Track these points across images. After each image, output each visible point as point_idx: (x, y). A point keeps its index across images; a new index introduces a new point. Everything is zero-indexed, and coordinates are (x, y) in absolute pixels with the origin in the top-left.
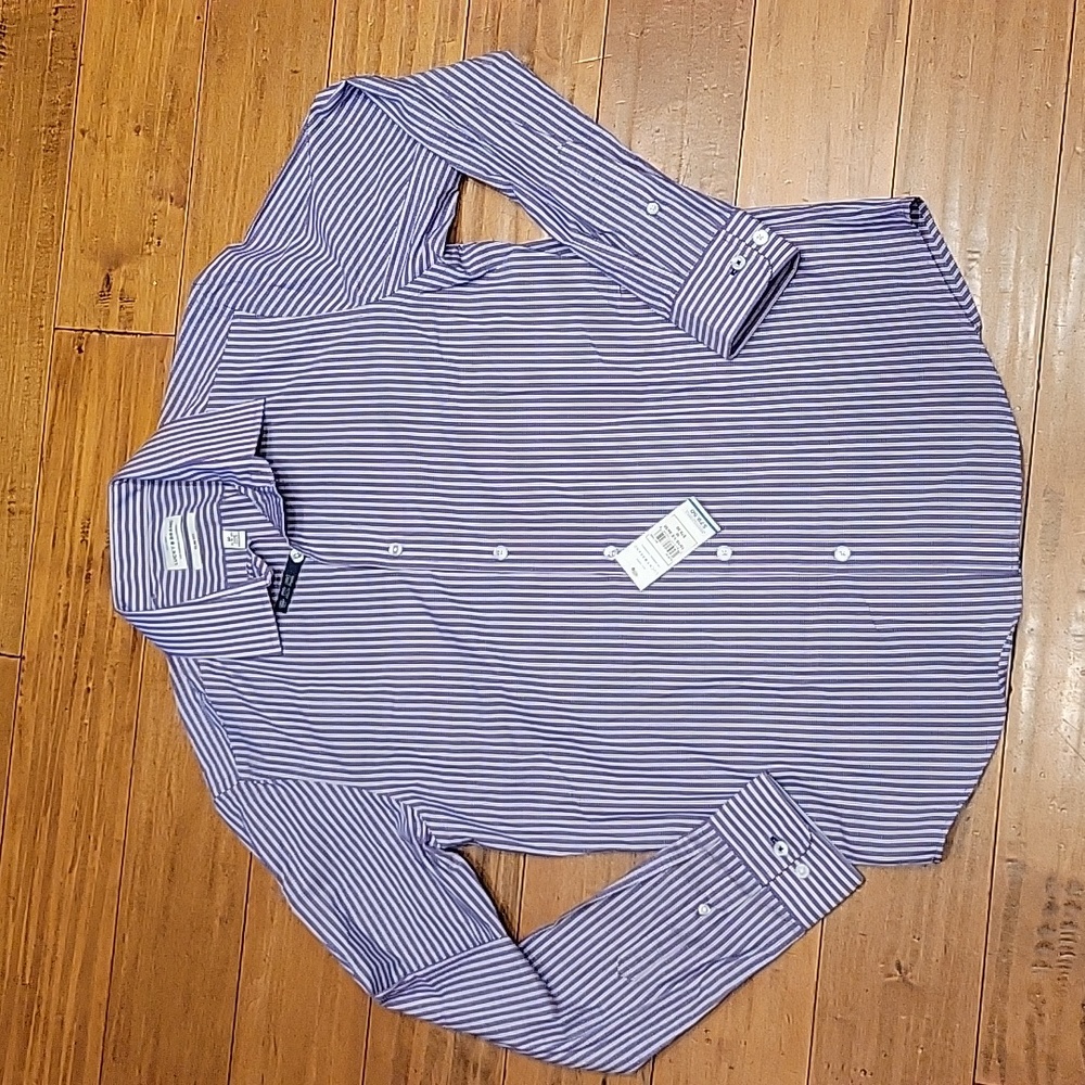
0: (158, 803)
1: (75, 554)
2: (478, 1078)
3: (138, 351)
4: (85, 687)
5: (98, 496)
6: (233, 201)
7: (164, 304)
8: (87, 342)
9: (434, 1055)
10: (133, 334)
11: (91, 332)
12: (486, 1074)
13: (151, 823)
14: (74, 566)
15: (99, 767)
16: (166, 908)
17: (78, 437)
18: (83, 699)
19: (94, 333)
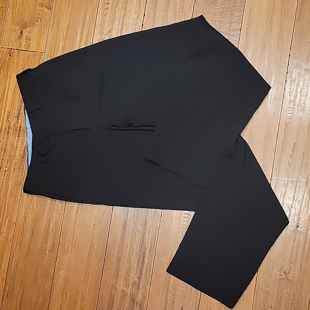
0: (29, 210)
1: (4, 124)
2: (138, 307)
3: (31, 57)
4: (5, 169)
5: (13, 105)
6: (68, 9)
7: (41, 42)
8: (13, 53)
9: (123, 298)
10: (30, 51)
11: (15, 49)
12: (141, 305)
13: (26, 217)
14: (3, 128)
15: (8, 197)
16: (30, 246)
17: (8, 85)
18: (4, 174)
19: (16, 50)
